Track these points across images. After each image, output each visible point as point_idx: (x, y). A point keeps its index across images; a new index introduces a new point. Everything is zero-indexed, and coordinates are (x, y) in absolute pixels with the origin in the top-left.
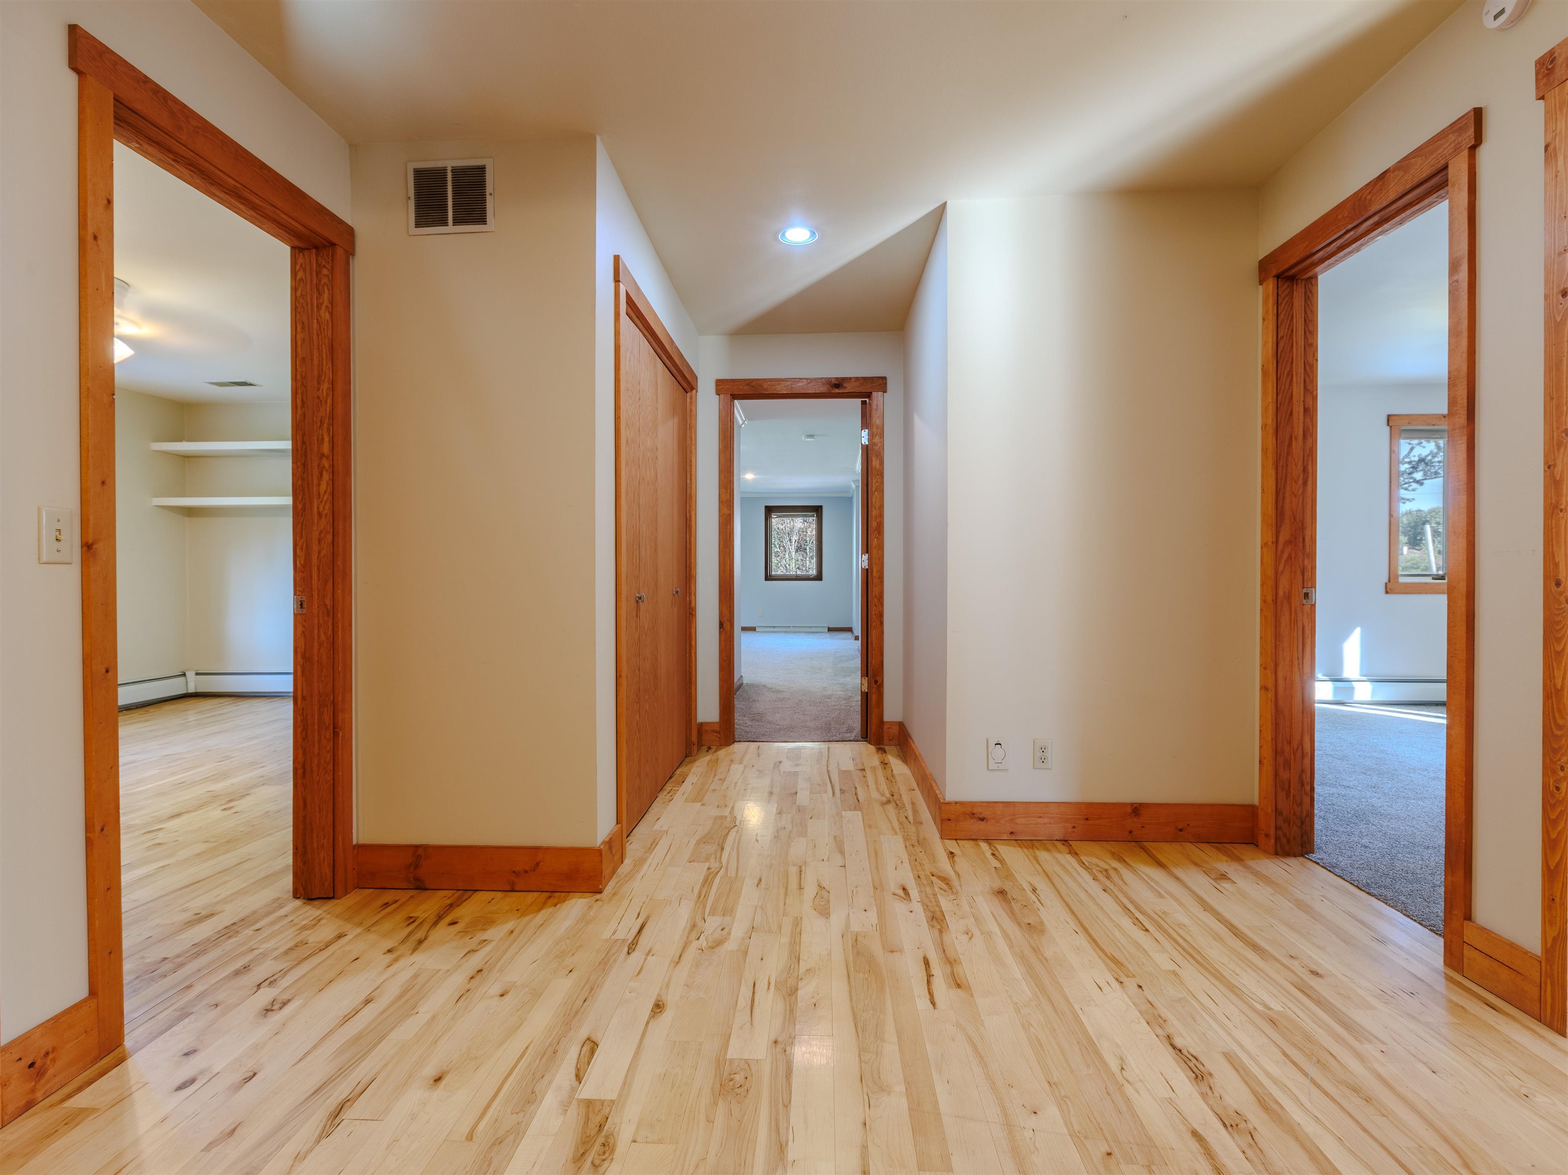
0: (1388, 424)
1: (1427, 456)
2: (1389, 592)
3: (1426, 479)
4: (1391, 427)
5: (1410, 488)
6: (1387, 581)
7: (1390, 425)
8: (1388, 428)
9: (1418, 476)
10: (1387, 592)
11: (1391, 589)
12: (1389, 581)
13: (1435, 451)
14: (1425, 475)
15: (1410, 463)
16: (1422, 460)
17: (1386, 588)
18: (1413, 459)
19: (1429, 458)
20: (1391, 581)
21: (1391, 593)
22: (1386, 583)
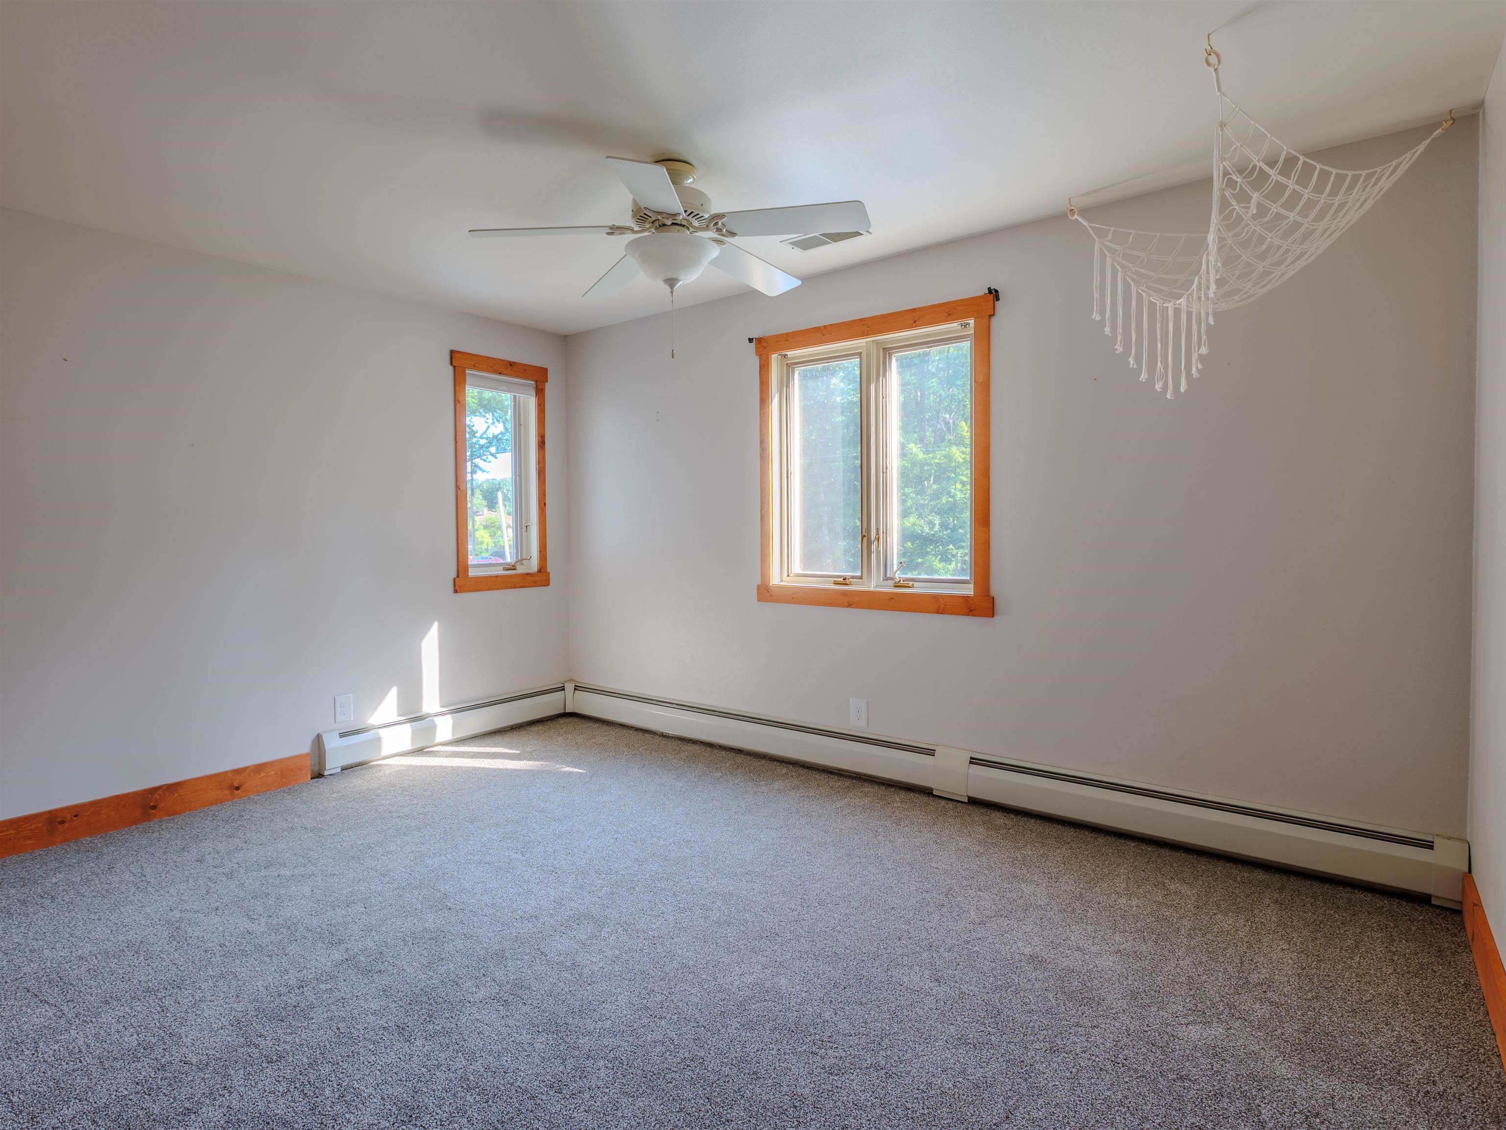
0: (451, 364)
1: (498, 435)
2: (458, 590)
3: (498, 453)
4: (454, 367)
5: (487, 460)
6: (455, 576)
7: (454, 365)
8: (451, 368)
9: (493, 450)
10: (456, 591)
11: (459, 587)
12: (458, 576)
13: (504, 431)
14: (497, 449)
15: (487, 439)
16: (495, 437)
17: (455, 586)
18: (489, 436)
19: (500, 436)
20: (460, 576)
21: (461, 592)
22: (454, 579)
